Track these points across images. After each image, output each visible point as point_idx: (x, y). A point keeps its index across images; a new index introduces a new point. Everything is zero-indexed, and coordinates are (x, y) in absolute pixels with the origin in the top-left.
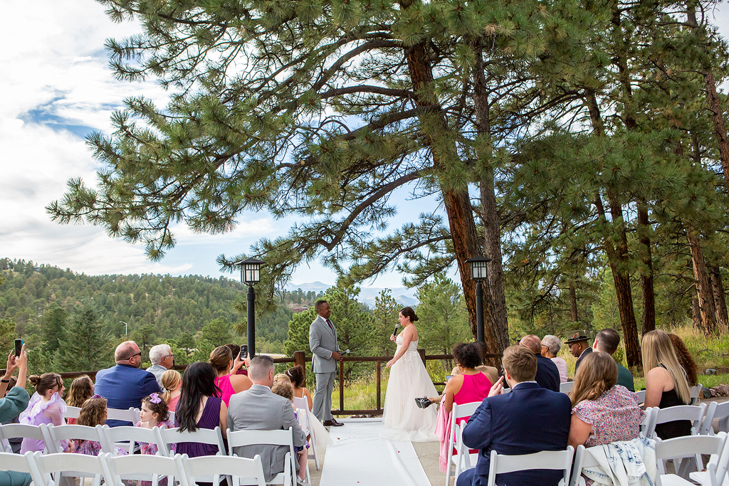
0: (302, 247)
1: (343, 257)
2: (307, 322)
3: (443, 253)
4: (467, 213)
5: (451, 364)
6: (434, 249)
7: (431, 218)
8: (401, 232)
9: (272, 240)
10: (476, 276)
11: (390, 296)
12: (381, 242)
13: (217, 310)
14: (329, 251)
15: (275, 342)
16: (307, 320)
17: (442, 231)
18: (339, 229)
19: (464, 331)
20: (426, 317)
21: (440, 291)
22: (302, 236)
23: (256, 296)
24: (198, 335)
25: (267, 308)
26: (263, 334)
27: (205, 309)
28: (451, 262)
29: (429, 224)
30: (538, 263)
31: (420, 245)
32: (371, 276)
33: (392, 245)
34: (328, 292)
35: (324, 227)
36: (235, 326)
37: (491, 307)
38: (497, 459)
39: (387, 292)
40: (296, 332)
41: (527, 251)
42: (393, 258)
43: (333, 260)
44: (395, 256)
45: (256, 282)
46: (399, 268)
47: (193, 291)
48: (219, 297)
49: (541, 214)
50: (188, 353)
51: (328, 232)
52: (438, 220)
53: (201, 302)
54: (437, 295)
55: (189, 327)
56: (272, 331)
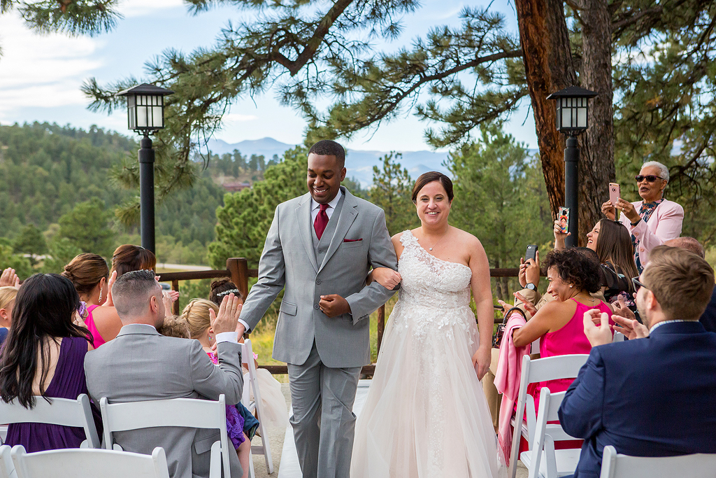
0: (242, 66)
1: (318, 87)
2: (249, 210)
3: (502, 85)
4: (553, 6)
5: (506, 288)
6: (486, 76)
7: (482, 18)
8: (427, 43)
9: (187, 52)
10: (566, 123)
11: (399, 166)
12: (387, 61)
13: (85, 187)
14: (292, 75)
15: (193, 245)
16: (251, 205)
17: (502, 43)
18: (312, 34)
19: (532, 230)
20: (464, 203)
21: (490, 156)
22: (242, 45)
23: (157, 157)
24: (51, 232)
25: (178, 180)
26: (170, 231)
27: (63, 185)
28: (515, 101)
29: (479, 29)
30: (678, 105)
31: (459, 68)
32: (368, 124)
33: (409, 67)
34: (287, 156)
35: (283, 29)
36: (117, 211)
37: (589, 183)
38: (615, 462)
39: (393, 158)
40: (229, 227)
41: (658, 83)
42: (409, 92)
43: (300, 94)
44: (412, 89)
45: (156, 130)
46: (420, 111)
47: (41, 152)
48: (91, 162)
49: (689, 13)
50: (33, 262)
51: (291, 40)
52: (496, 22)
53: (56, 171)
54: (486, 164)
55: (35, 218)
56: (185, 224)
